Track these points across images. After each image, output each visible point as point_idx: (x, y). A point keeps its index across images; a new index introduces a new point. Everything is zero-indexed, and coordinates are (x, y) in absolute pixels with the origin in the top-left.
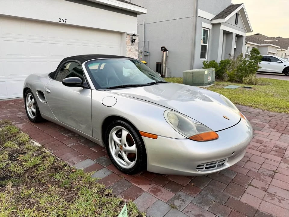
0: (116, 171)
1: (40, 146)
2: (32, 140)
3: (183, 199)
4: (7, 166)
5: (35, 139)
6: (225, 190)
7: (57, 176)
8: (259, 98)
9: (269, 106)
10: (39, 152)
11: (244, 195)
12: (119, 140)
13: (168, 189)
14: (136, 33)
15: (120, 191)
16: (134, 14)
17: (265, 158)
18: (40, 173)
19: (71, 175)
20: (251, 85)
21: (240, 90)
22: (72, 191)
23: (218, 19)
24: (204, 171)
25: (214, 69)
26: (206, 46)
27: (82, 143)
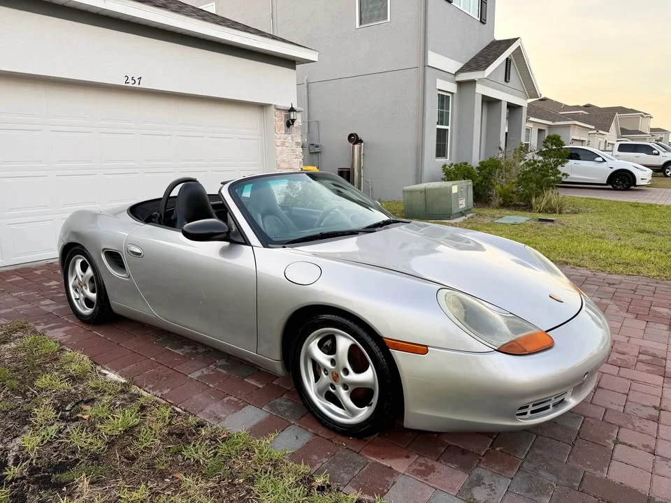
0: (322, 431)
1: (123, 380)
2: (98, 368)
3: (489, 485)
4: (60, 435)
5: (106, 363)
6: (571, 457)
7: (190, 452)
8: (576, 244)
9: (603, 260)
10: (126, 396)
11: (612, 464)
12: (328, 360)
13: (449, 464)
14: (295, 106)
15: (346, 477)
16: (289, 62)
17: (628, 379)
18: (145, 448)
19: (224, 446)
20: (551, 215)
21: (532, 226)
22: (236, 485)
23: (470, 71)
24: (530, 418)
25: (470, 183)
26: (447, 130)
27: (221, 367)
